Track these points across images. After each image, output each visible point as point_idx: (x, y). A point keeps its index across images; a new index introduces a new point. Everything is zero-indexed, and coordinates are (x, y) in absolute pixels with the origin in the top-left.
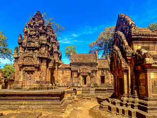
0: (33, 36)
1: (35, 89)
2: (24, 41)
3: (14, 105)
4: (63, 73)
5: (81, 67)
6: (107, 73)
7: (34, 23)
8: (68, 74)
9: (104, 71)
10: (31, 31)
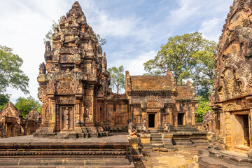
0: (70, 45)
1: (78, 136)
2: (55, 53)
3: (47, 164)
4: (115, 109)
5: (146, 99)
6: (189, 108)
7: (70, 22)
8: (123, 111)
9: (184, 105)
10: (66, 35)
